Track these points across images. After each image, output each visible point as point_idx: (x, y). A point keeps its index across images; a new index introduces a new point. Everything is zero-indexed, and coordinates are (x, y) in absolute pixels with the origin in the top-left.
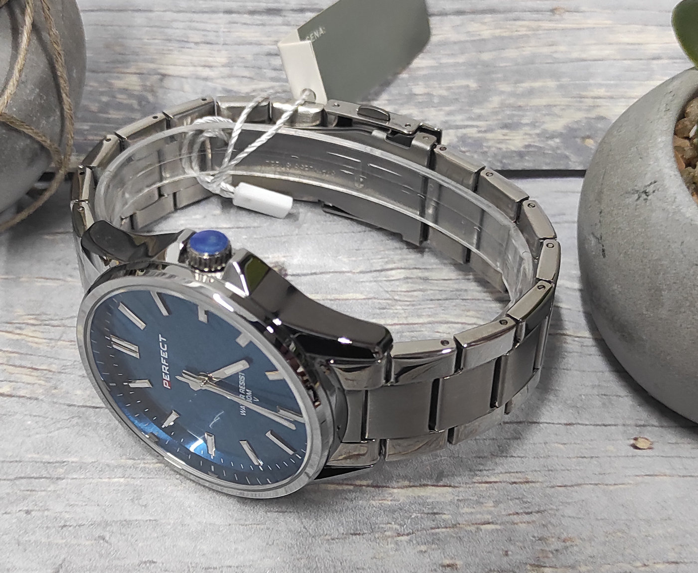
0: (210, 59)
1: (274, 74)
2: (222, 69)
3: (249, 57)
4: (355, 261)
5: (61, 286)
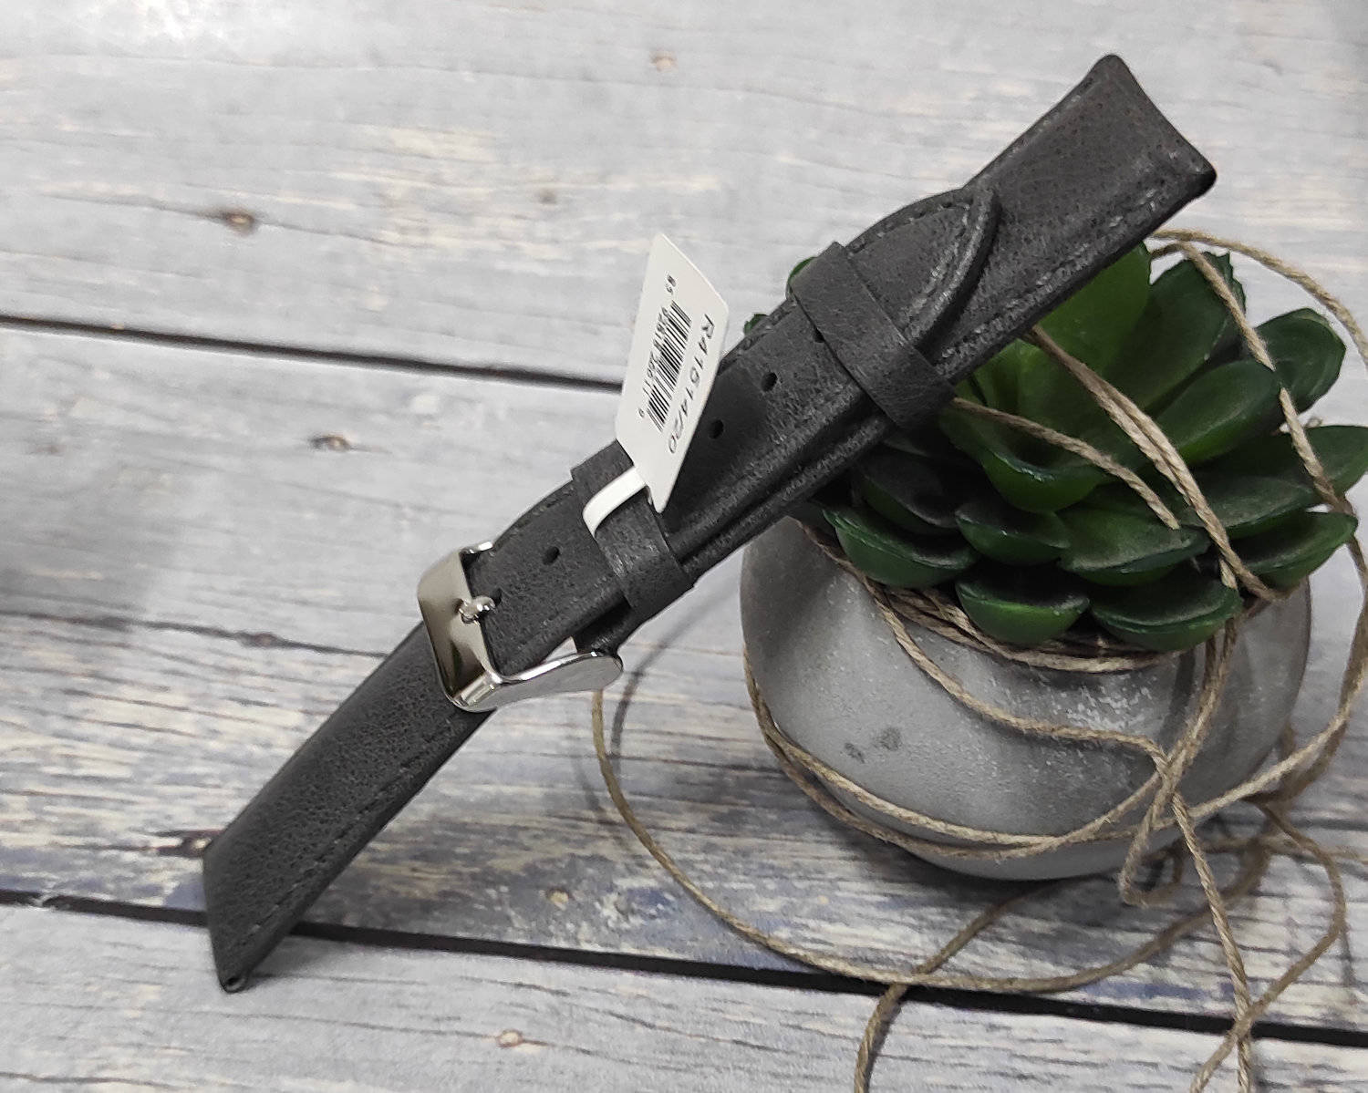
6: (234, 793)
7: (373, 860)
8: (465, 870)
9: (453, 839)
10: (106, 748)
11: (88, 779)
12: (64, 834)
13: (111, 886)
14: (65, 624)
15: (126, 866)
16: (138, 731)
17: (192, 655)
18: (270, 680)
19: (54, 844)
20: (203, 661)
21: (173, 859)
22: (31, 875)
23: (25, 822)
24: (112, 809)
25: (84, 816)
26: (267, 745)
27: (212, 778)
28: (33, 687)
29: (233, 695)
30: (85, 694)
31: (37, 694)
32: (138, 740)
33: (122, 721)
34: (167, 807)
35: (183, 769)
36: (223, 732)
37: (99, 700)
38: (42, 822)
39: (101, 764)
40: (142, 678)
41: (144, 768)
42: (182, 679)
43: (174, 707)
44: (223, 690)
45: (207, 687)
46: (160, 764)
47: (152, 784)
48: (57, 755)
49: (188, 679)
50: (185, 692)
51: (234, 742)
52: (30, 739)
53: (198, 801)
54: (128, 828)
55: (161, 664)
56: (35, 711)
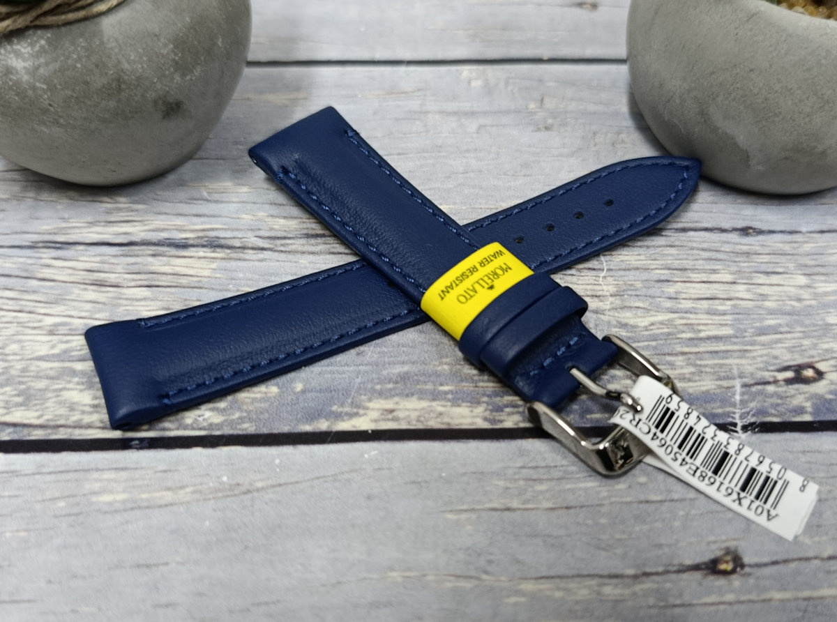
0: (595, 287)
1: (669, 304)
2: (611, 299)
3: (639, 285)
4: (819, 542)
5: (476, 586)
6: (800, 335)
10: (705, 316)
11: (709, 338)
12: (721, 380)
13: (773, 411)
15: (772, 396)
16: (717, 302)
17: (714, 246)
18: (768, 256)
19: (720, 387)
20: (723, 249)
21: (796, 386)
22: (720, 411)
23: (693, 373)
24: (738, 358)
25: (723, 364)
26: (799, 300)
27: (783, 327)
28: (634, 281)
29: (755, 269)
30: (669, 281)
31: (641, 285)
32: (721, 308)
33: (703, 296)
34: (770, 350)
35: (761, 322)
36: (767, 295)
37: (679, 284)
38: (702, 372)
39: (710, 327)
40: (695, 265)
41: (739, 326)
42: (719, 263)
43: (727, 283)
44: (748, 267)
45: (737, 266)
46: (745, 322)
47: (751, 336)
48: (680, 325)
49: (722, 262)
50: (726, 271)
51: (778, 300)
52: (656, 316)
53: (785, 343)
54: (757, 369)
55: (699, 255)
56: (646, 296)
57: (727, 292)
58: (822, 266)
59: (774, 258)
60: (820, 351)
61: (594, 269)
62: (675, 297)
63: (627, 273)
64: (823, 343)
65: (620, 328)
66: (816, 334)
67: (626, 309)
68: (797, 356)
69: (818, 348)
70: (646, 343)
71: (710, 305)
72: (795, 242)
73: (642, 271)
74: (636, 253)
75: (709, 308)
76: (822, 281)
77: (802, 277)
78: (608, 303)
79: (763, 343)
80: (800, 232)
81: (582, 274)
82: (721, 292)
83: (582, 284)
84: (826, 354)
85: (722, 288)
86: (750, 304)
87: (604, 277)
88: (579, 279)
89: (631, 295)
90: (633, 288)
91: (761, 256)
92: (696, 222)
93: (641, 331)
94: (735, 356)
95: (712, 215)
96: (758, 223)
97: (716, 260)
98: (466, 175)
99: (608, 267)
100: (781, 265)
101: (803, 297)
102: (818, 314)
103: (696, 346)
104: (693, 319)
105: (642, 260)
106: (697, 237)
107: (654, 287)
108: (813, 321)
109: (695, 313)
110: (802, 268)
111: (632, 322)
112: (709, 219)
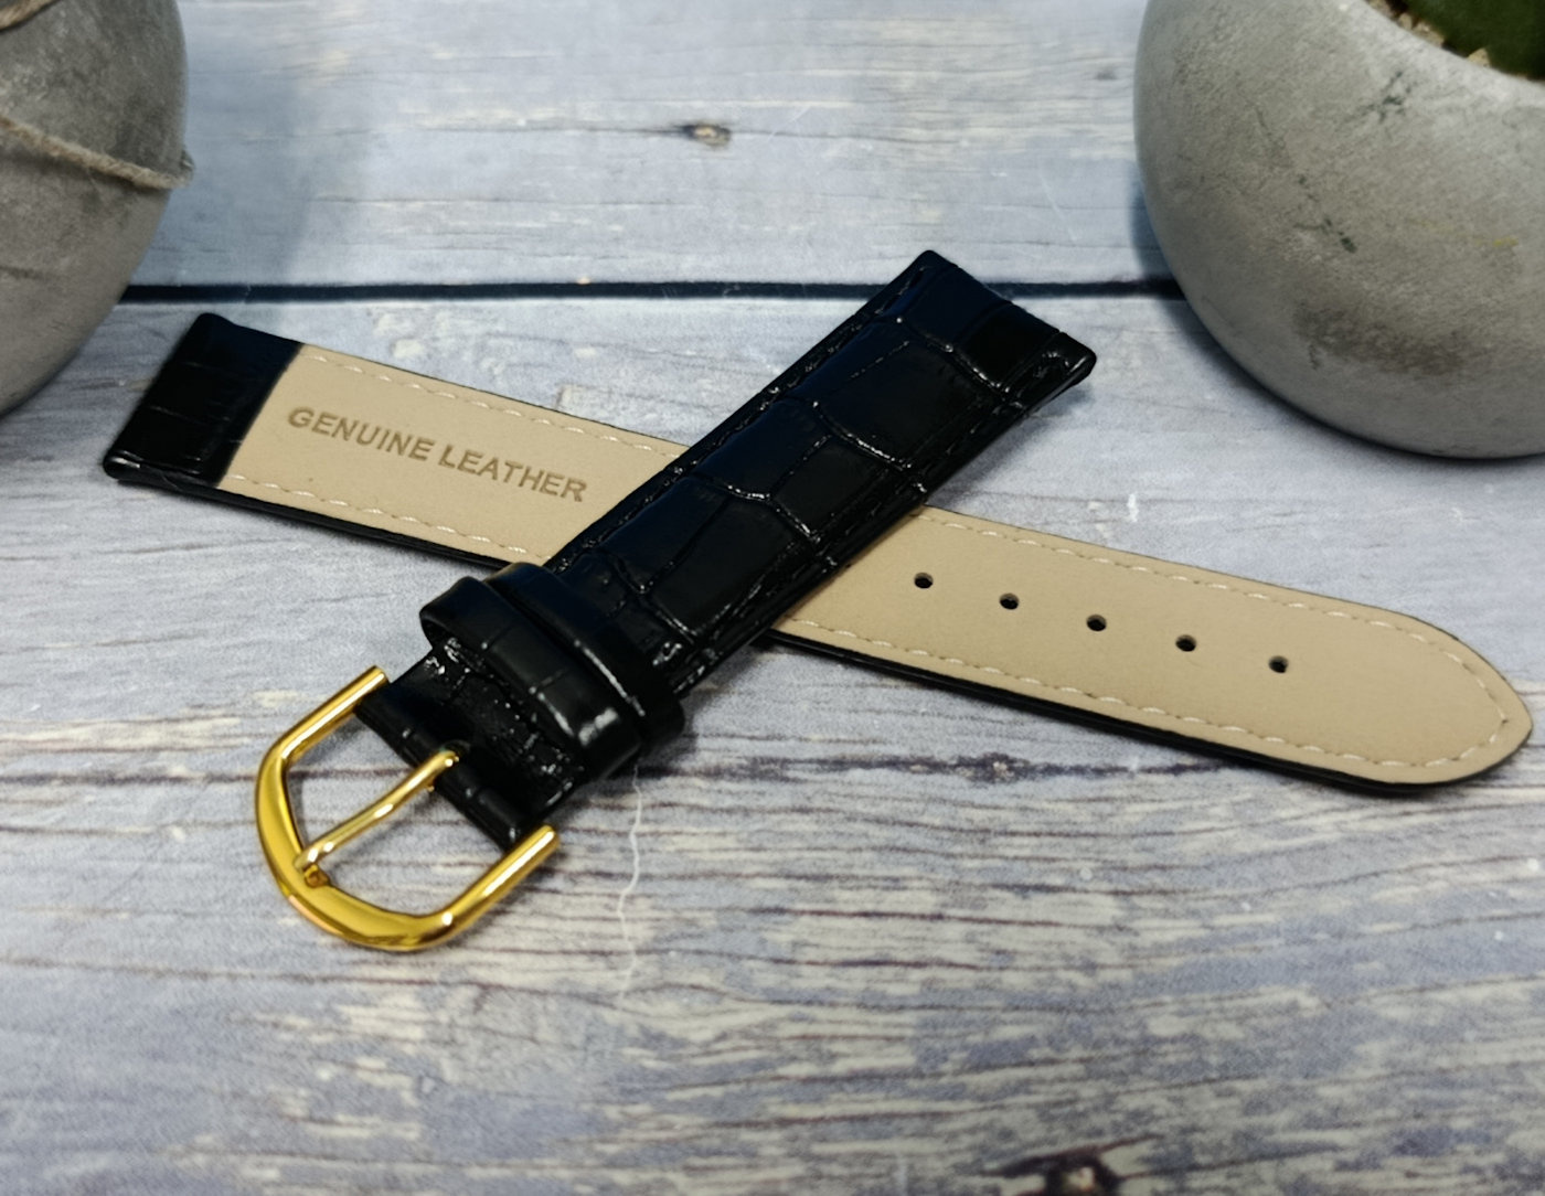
6: (1077, 1069)
7: (1342, 1166)
8: (1482, 1162)
9: (1439, 1105)
10: (852, 1014)
11: (853, 1078)
14: (698, 782)
16: (889, 971)
17: (906, 810)
18: (1034, 841)
20: (925, 819)
23: (798, 1181)
24: (913, 1135)
25: (876, 1155)
26: (1090, 967)
27: (1038, 1047)
28: (701, 909)
29: (999, 878)
30: (780, 911)
31: (714, 922)
32: (895, 990)
33: (857, 956)
34: (995, 1114)
35: (987, 1033)
36: (1015, 952)
37: (805, 919)
38: (819, 1176)
39: (861, 1045)
40: (851, 866)
41: (930, 1042)
42: (911, 858)
43: (923, 917)
44: (979, 871)
45: (953, 867)
46: (948, 1031)
47: (957, 1073)
48: (792, 1038)
49: (919, 855)
50: (925, 883)
51: (1039, 969)
52: (735, 1011)
53: (1036, 1093)
54: (955, 1166)
55: (866, 835)
56: (721, 954)
57: (920, 944)
58: (1163, 868)
59: (1046, 847)
60: (1119, 1118)
61: (608, 875)
62: (788, 956)
63: (687, 886)
64: (1129, 1092)
65: (644, 1046)
66: (1116, 1066)
67: (667, 991)
68: (1060, 1131)
69: (1114, 1107)
70: (699, 1092)
71: (869, 981)
72: (1107, 799)
73: (723, 879)
74: (716, 829)
75: (867, 989)
76: (1156, 913)
77: (1110, 901)
78: (628, 973)
79: (981, 1092)
80: (1124, 770)
81: (578, 889)
82: (904, 944)
83: (573, 919)
84: (1132, 1125)
85: (908, 933)
86: (967, 979)
87: (631, 898)
88: (568, 904)
89: (685, 952)
90: (693, 930)
91: (1017, 841)
92: (874, 742)
93: (693, 1056)
94: (907, 1132)
95: (917, 722)
96: (1024, 744)
97: (905, 850)
98: (341, 604)
99: (644, 871)
100: (1063, 865)
101: (1101, 960)
102: (1131, 1008)
103: (818, 1100)
104: (824, 1021)
105: (726, 850)
106: (869, 785)
107: (744, 927)
108: (1116, 1029)
109: (833, 1005)
110: (1114, 874)
111: (674, 1029)
112: (906, 733)
